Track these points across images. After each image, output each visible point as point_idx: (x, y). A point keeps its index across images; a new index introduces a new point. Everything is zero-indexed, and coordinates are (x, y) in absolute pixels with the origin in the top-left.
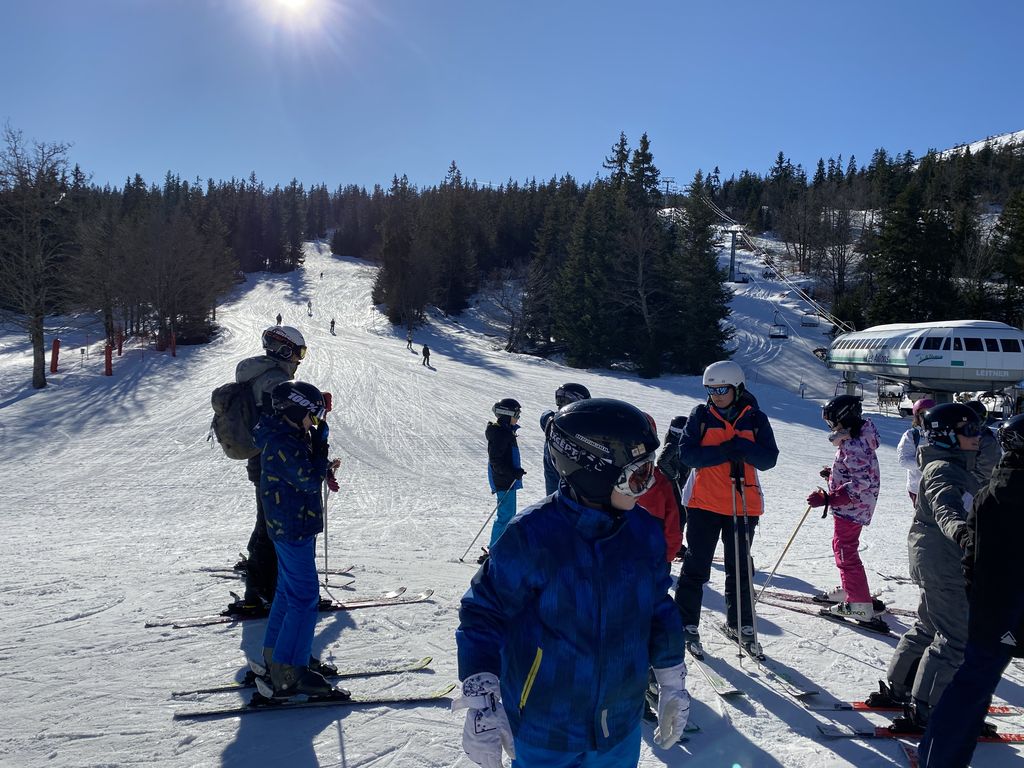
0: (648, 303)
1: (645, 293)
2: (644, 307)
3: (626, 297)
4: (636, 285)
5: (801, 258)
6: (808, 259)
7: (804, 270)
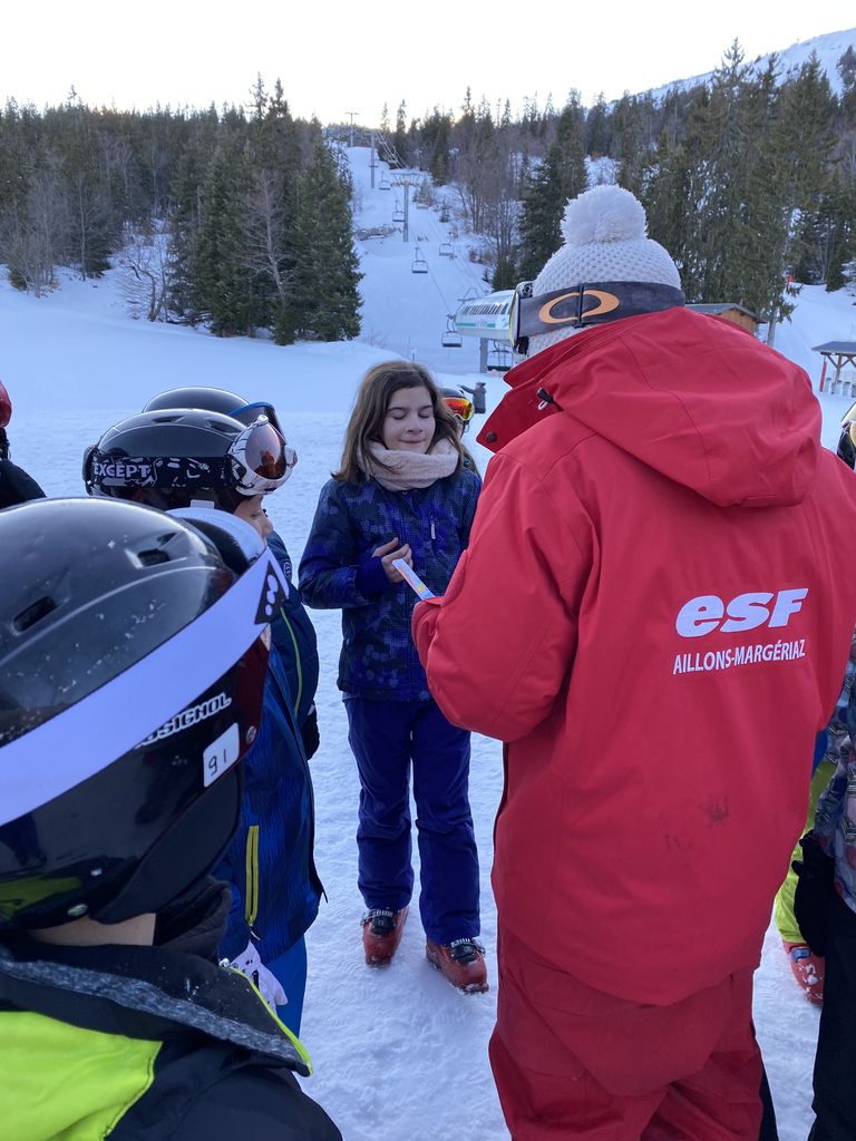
0: (279, 270)
1: (277, 258)
2: (276, 275)
3: (259, 263)
4: (266, 251)
5: (475, 215)
6: (482, 218)
7: (477, 230)
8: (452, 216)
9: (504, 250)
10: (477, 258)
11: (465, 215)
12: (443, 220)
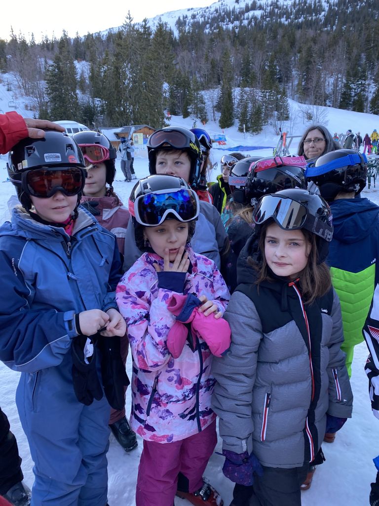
5: (25, 88)
6: (28, 89)
7: (27, 94)
8: (13, 88)
9: (41, 105)
10: (29, 108)
11: (20, 87)
12: (8, 90)
